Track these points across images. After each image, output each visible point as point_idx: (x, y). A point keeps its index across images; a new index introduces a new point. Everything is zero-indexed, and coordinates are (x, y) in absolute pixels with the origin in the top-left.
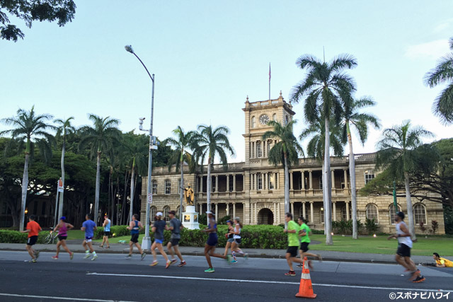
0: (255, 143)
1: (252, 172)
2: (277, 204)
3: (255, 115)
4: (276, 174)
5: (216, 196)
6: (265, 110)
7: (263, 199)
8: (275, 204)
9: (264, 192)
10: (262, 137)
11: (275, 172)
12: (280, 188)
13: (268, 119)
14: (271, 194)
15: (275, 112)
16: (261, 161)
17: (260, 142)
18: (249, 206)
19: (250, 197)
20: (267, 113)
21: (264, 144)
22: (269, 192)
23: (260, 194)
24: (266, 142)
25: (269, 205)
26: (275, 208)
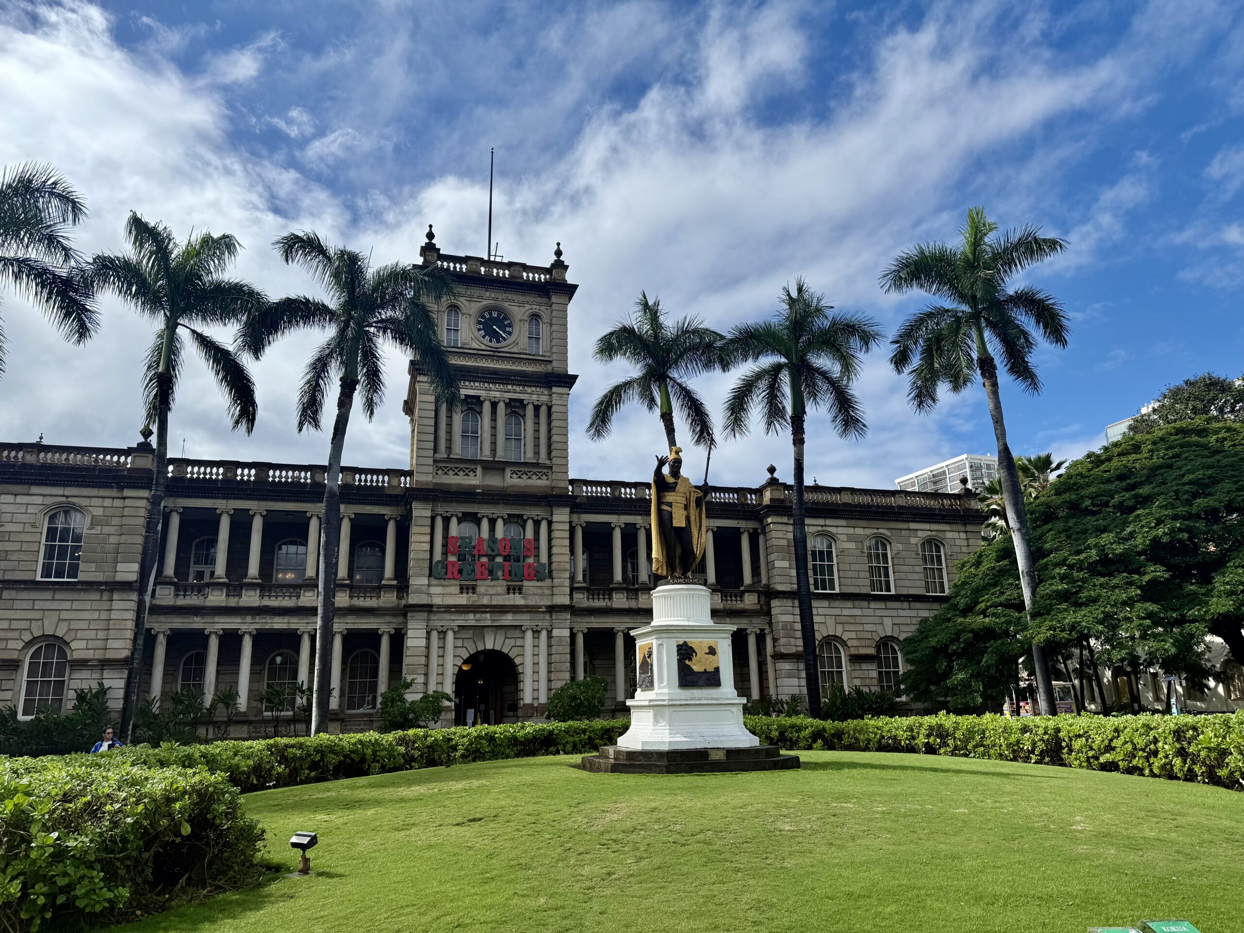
1: (441, 509)
2: (536, 632)
3: (462, 302)
4: (537, 524)
6: (501, 295)
7: (484, 615)
8: (529, 635)
9: (489, 589)
10: (486, 385)
11: (532, 518)
12: (555, 574)
13: (508, 329)
14: (517, 595)
15: (536, 308)
16: (479, 470)
17: (474, 401)
18: (423, 642)
19: (431, 606)
20: (506, 304)
21: (494, 412)
22: (508, 589)
23: (473, 593)
24: (501, 407)
25: (503, 638)
26: (529, 650)
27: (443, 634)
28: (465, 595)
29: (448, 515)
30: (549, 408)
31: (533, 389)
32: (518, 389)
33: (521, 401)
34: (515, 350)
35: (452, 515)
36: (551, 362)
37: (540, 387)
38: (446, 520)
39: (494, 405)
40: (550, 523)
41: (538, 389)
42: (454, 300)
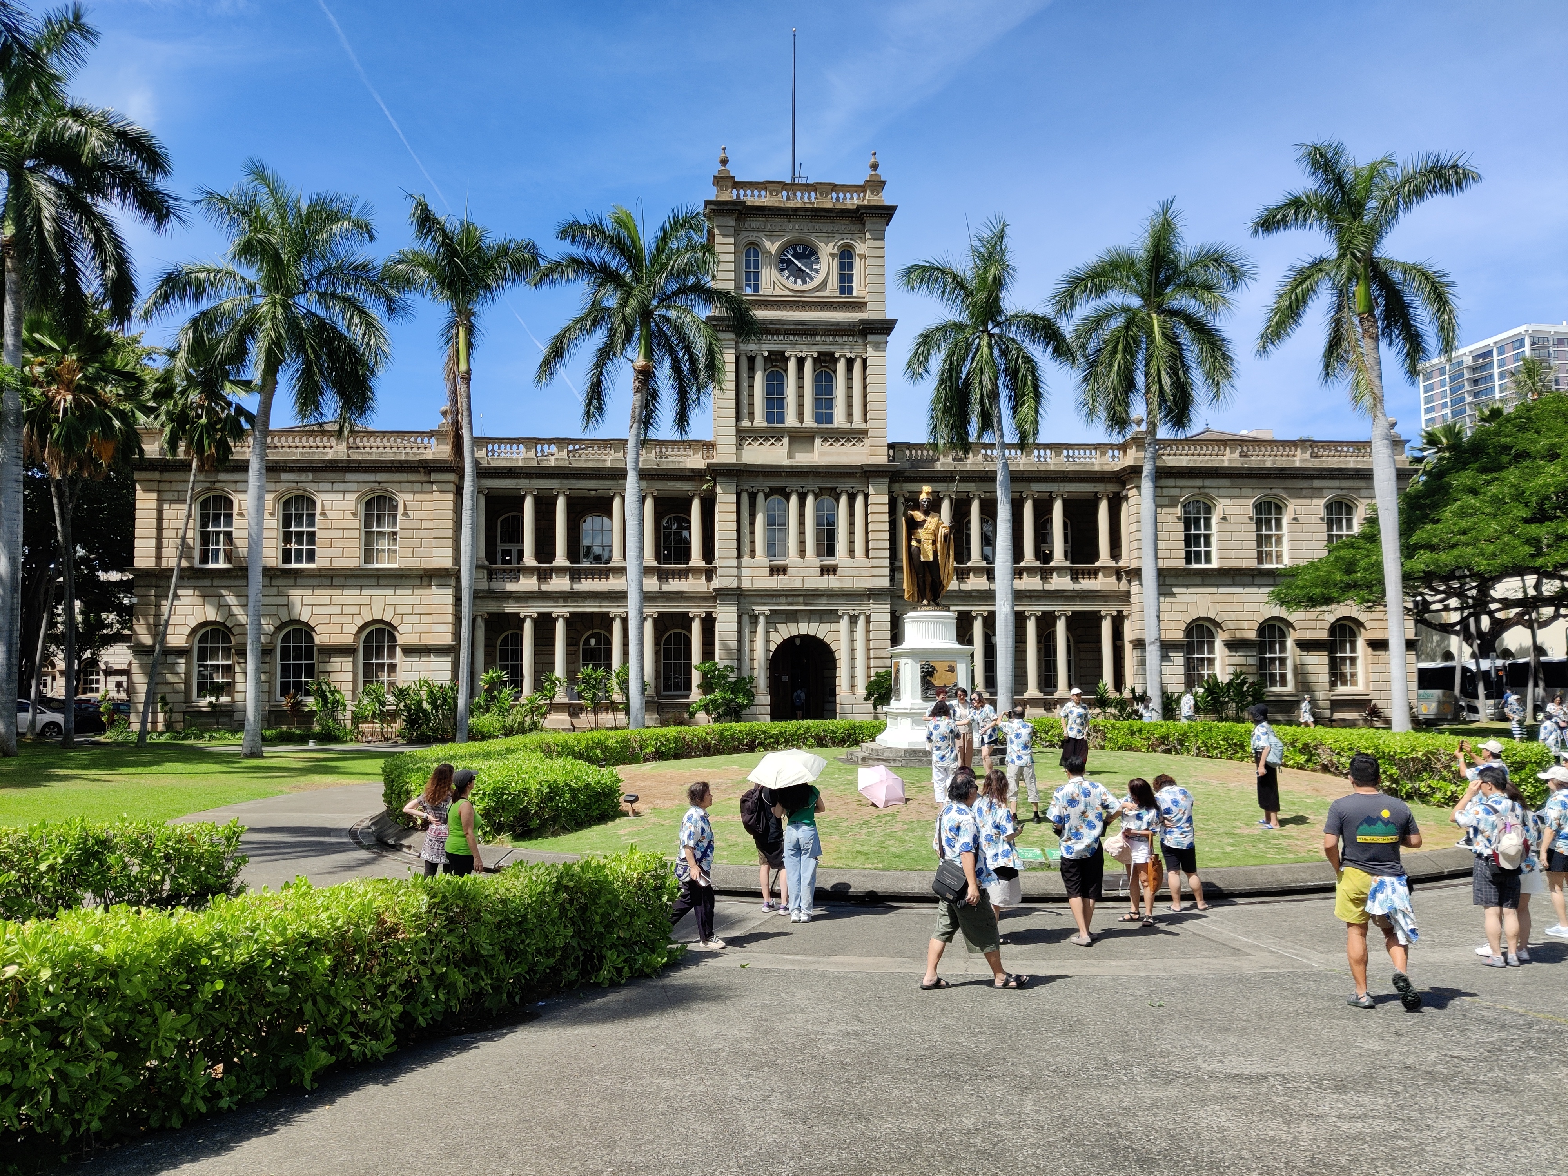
0: (759, 362)
1: (748, 485)
2: (853, 620)
3: (762, 239)
4: (851, 497)
5: (559, 583)
6: (806, 226)
7: (796, 600)
8: (845, 620)
9: (801, 571)
10: (791, 337)
11: (847, 491)
12: (871, 554)
13: (815, 266)
14: (831, 576)
15: (847, 238)
16: (786, 440)
17: (779, 357)
18: (735, 627)
19: (742, 590)
20: (812, 236)
21: (800, 371)
22: (822, 571)
23: (785, 575)
24: (809, 364)
25: (818, 623)
26: (845, 636)
27: (754, 618)
28: (776, 577)
29: (755, 490)
30: (864, 361)
31: (845, 338)
32: (829, 340)
33: (832, 354)
34: (824, 292)
35: (758, 491)
36: (866, 303)
37: (853, 336)
38: (753, 497)
39: (800, 362)
40: (866, 496)
41: (851, 338)
42: (753, 236)
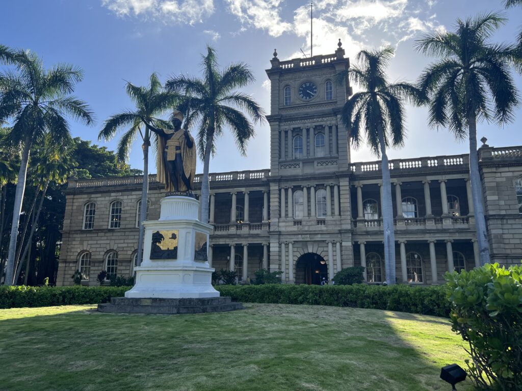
0: (290, 133)
1: (283, 185)
2: (334, 244)
3: (291, 82)
4: (332, 188)
6: (310, 74)
7: (306, 236)
8: (330, 245)
9: (308, 223)
10: (303, 121)
11: (329, 185)
12: (342, 214)
13: (315, 90)
14: (323, 225)
15: (328, 76)
16: (301, 165)
17: (298, 130)
18: (277, 249)
19: (280, 232)
20: (313, 78)
21: (308, 134)
22: (318, 222)
23: (301, 225)
24: (312, 131)
25: (317, 247)
26: (330, 253)
27: (287, 245)
28: (296, 226)
29: (287, 188)
30: (337, 127)
31: (327, 118)
32: (320, 120)
33: (322, 126)
34: (318, 100)
35: (289, 188)
36: (336, 102)
37: (331, 116)
38: (286, 190)
39: (308, 130)
40: (339, 187)
41: (330, 118)
42: (287, 82)
